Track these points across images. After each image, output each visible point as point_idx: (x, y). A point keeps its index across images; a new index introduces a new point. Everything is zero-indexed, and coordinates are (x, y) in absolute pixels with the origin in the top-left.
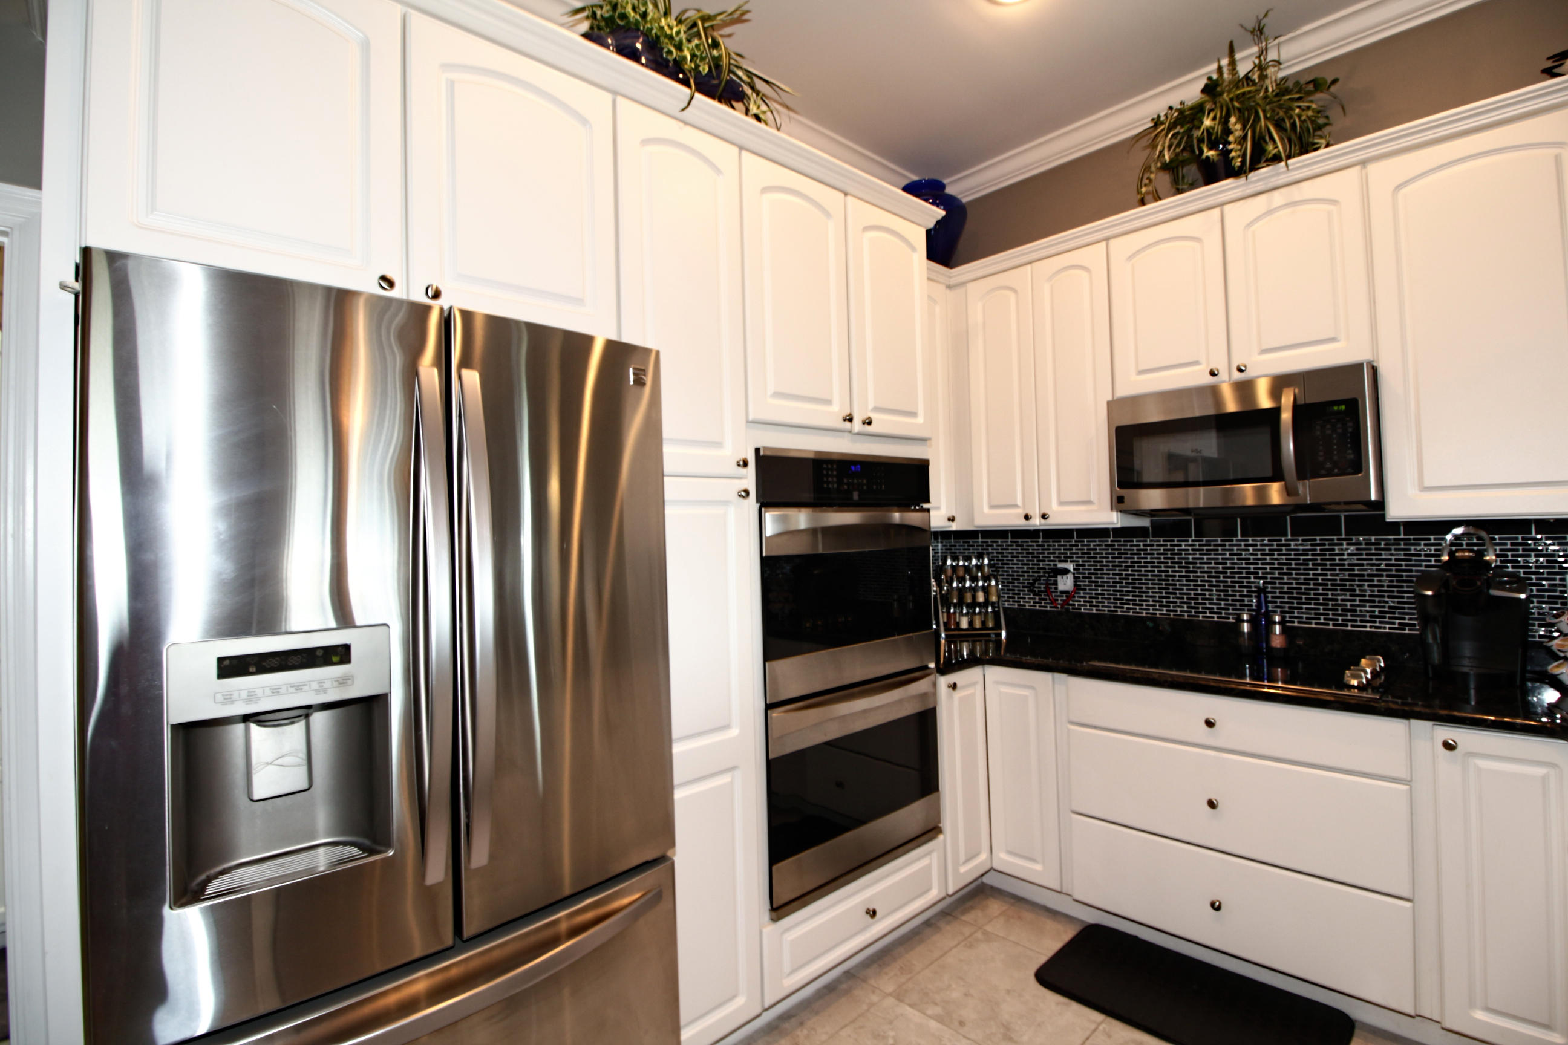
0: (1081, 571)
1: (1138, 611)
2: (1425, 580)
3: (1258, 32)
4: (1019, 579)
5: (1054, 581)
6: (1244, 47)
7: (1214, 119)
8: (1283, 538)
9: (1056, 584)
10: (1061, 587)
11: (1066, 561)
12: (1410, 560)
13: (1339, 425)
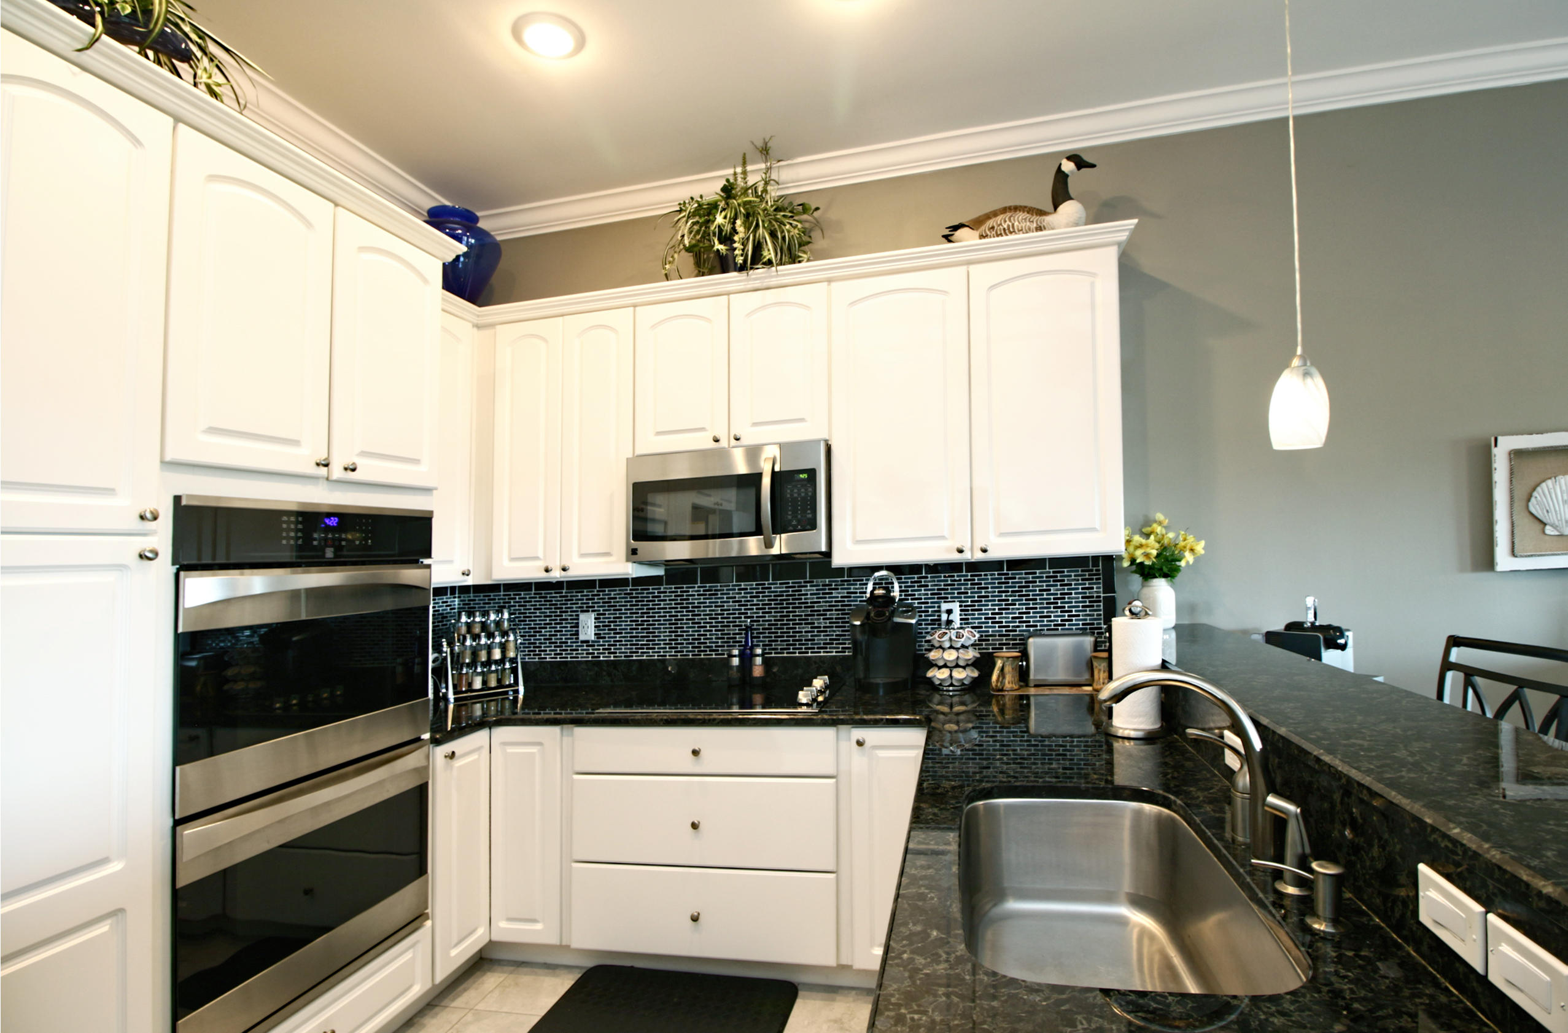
0: (602, 620)
1: (651, 654)
2: (856, 612)
3: (765, 151)
4: (541, 632)
5: (576, 631)
6: (754, 162)
7: (725, 217)
8: (766, 583)
9: (577, 634)
10: (582, 637)
11: (588, 611)
12: (850, 597)
13: (803, 490)
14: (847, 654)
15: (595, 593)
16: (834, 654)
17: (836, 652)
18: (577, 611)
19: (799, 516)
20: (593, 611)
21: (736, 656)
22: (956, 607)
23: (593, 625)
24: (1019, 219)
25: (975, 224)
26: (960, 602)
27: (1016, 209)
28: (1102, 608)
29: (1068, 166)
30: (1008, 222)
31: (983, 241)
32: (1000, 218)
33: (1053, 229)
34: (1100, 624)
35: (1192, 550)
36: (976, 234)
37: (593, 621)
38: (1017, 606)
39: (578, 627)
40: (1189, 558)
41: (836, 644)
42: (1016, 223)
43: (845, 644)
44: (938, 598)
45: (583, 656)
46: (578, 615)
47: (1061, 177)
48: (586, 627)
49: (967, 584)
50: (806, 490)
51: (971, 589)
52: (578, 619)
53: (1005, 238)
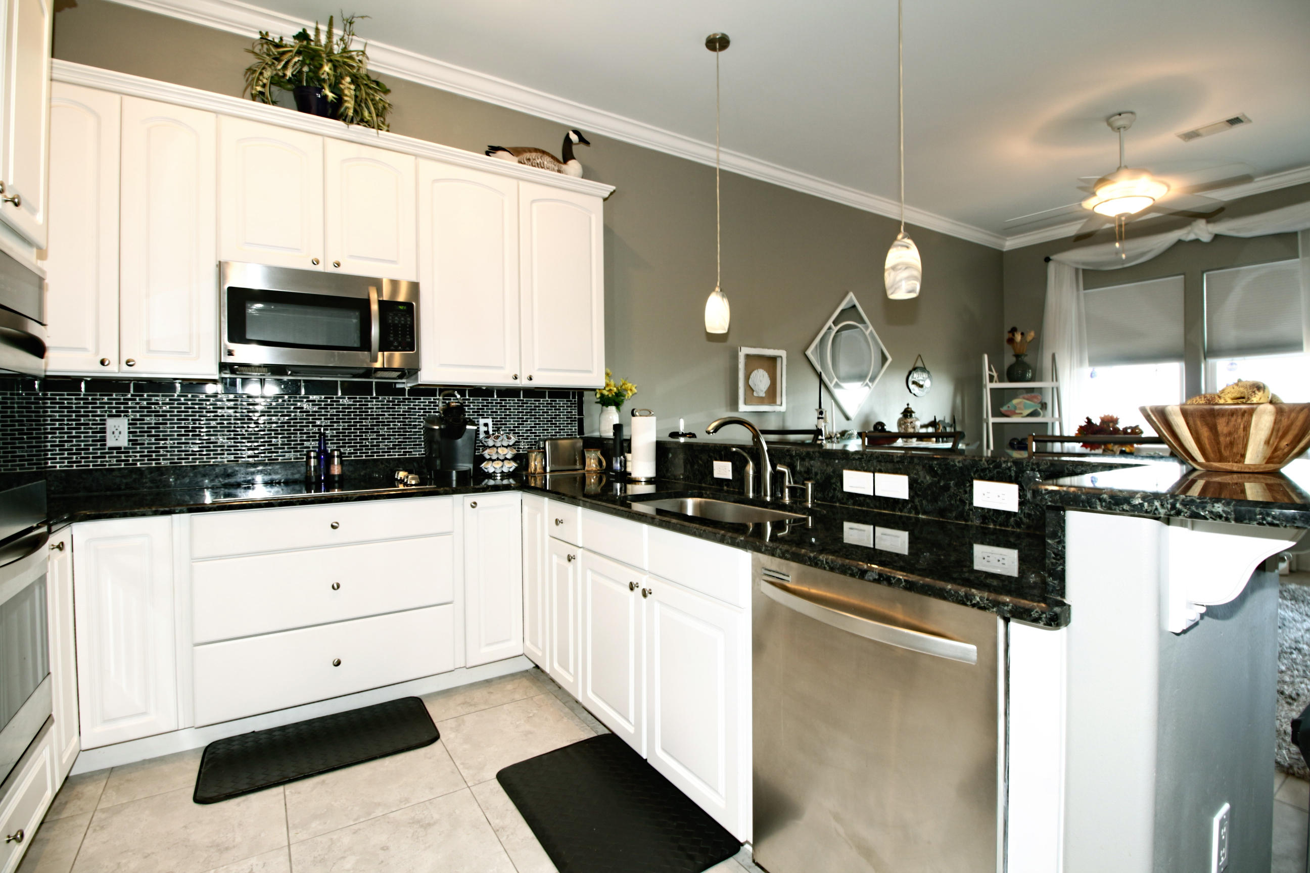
0: (138, 425)
2: (431, 421)
3: (350, 24)
5: (101, 436)
6: (338, 27)
8: (335, 396)
9: (103, 439)
10: (111, 442)
11: (120, 416)
12: (410, 412)
13: (402, 320)
14: (407, 456)
15: (129, 396)
16: (397, 457)
17: (398, 455)
18: (103, 416)
19: (400, 339)
20: (126, 416)
21: (314, 458)
22: (489, 421)
23: (127, 431)
24: (547, 161)
25: (516, 152)
26: (493, 418)
27: (544, 152)
28: (577, 425)
29: (574, 138)
30: (540, 160)
31: (521, 165)
32: (534, 155)
33: (567, 174)
34: (575, 435)
35: (631, 390)
36: (516, 159)
37: (127, 426)
38: (529, 423)
39: (105, 432)
40: (630, 394)
41: (398, 449)
42: (545, 163)
43: (406, 448)
44: (477, 415)
45: (111, 462)
46: (105, 420)
47: (568, 141)
48: (117, 433)
49: (497, 406)
50: (406, 319)
51: (499, 409)
52: (104, 424)
53: (536, 169)
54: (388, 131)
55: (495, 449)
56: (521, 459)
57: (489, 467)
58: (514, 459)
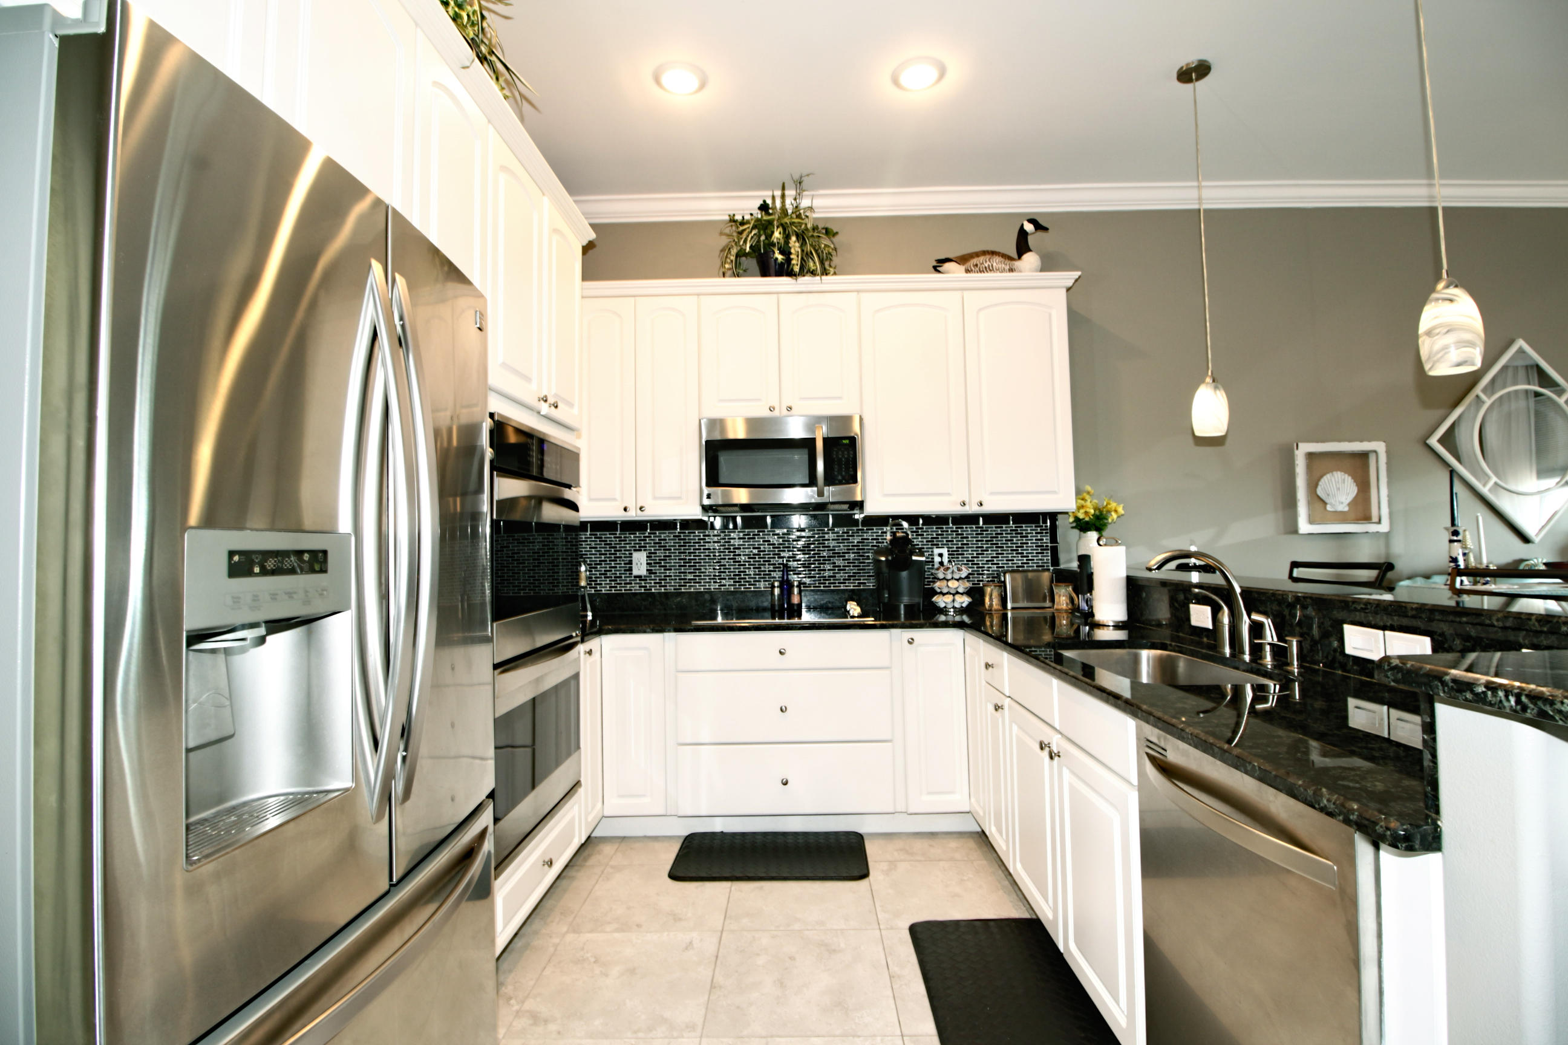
0: (653, 558)
1: (698, 587)
2: (879, 552)
3: (799, 183)
4: (597, 568)
5: (629, 567)
6: (790, 189)
9: (631, 569)
10: (635, 572)
11: (641, 550)
12: (864, 542)
13: (846, 453)
14: (862, 587)
15: (647, 534)
16: (852, 588)
17: (853, 586)
18: (631, 550)
19: (844, 473)
20: (645, 550)
21: (778, 587)
22: (945, 551)
23: (645, 562)
24: (996, 262)
25: (962, 260)
26: (948, 548)
27: (993, 253)
28: (1050, 554)
29: (1029, 227)
30: (988, 263)
31: (969, 275)
32: (981, 259)
33: (1020, 271)
34: (1048, 566)
35: (1116, 511)
36: (962, 268)
37: (645, 558)
38: (990, 552)
39: (631, 564)
40: (1114, 516)
41: (853, 580)
42: (994, 264)
43: (860, 580)
44: (931, 545)
45: (636, 588)
46: (631, 554)
47: (1023, 234)
48: (639, 564)
49: (953, 534)
50: (849, 453)
51: (956, 538)
52: (631, 557)
53: (986, 274)
54: (835, 274)
55: (945, 582)
56: (976, 593)
57: (941, 601)
58: (969, 593)
